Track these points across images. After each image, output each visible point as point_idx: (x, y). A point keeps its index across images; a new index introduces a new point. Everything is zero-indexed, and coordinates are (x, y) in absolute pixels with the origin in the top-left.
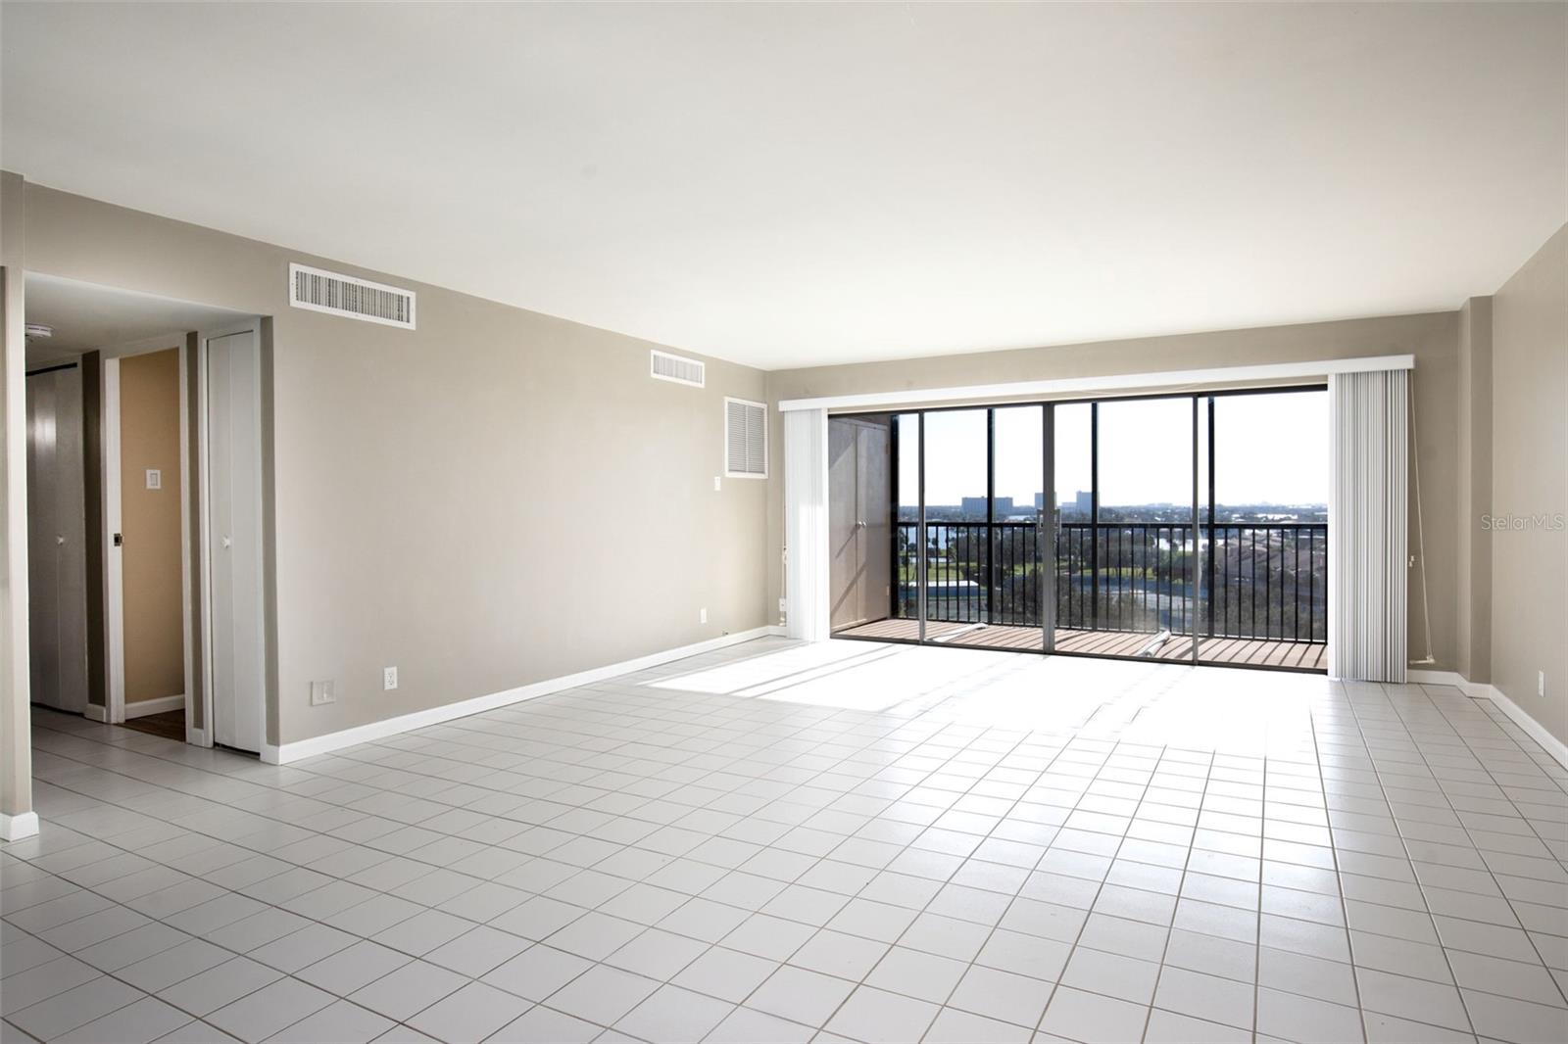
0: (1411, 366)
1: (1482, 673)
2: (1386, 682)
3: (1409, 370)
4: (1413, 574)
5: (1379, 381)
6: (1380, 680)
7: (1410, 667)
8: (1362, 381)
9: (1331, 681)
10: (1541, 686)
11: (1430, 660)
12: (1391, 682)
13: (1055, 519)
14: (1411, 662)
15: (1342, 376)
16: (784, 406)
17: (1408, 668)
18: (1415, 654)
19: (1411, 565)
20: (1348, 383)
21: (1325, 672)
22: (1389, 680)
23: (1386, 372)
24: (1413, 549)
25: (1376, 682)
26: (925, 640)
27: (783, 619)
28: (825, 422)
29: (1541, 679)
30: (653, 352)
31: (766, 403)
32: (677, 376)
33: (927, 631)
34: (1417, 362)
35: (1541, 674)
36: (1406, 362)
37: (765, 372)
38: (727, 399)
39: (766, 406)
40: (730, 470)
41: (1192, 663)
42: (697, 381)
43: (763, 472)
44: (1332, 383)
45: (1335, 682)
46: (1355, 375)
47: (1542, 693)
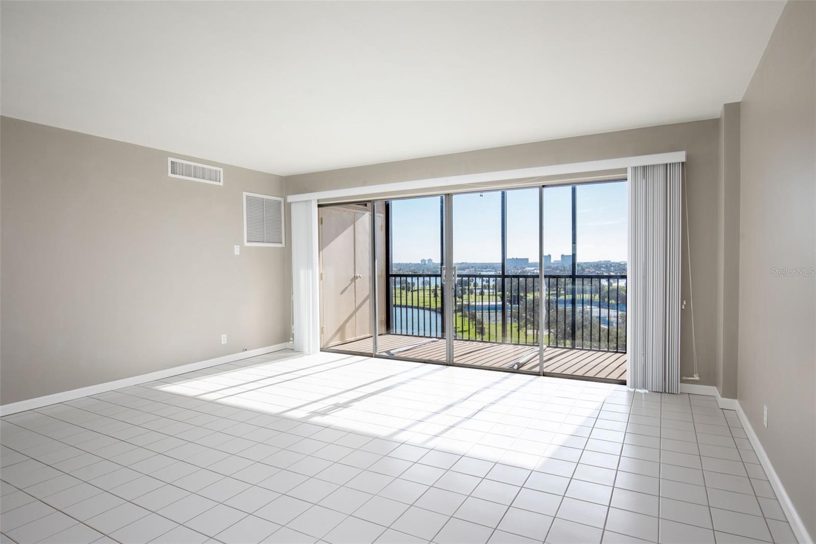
0: (684, 160)
1: (731, 391)
2: (665, 392)
3: (683, 163)
4: (685, 313)
5: (661, 172)
6: (661, 391)
7: (682, 381)
8: (649, 172)
9: (628, 391)
10: (765, 419)
11: (696, 378)
12: (669, 393)
13: (453, 273)
14: (684, 378)
15: (635, 169)
16: (290, 199)
17: (681, 382)
18: (685, 374)
19: (683, 308)
20: (640, 172)
21: (624, 383)
22: (667, 391)
23: (667, 164)
24: (685, 296)
25: (658, 392)
26: (377, 354)
27: (291, 339)
28: (315, 209)
29: (765, 413)
30: (170, 159)
31: (282, 197)
32: (195, 177)
33: (378, 347)
34: (688, 157)
35: (766, 408)
36: (679, 157)
37: (282, 177)
38: (245, 194)
39: (283, 199)
40: (248, 241)
41: (538, 374)
42: (216, 181)
43: (281, 243)
44: (629, 175)
45: (631, 392)
46: (645, 168)
47: (765, 424)
